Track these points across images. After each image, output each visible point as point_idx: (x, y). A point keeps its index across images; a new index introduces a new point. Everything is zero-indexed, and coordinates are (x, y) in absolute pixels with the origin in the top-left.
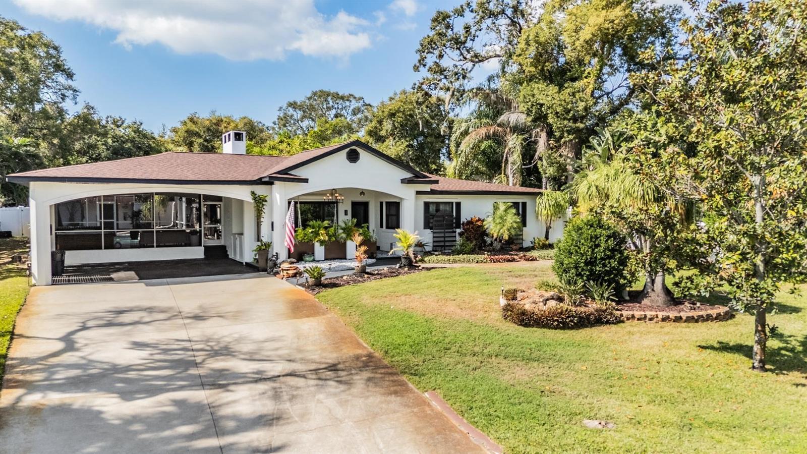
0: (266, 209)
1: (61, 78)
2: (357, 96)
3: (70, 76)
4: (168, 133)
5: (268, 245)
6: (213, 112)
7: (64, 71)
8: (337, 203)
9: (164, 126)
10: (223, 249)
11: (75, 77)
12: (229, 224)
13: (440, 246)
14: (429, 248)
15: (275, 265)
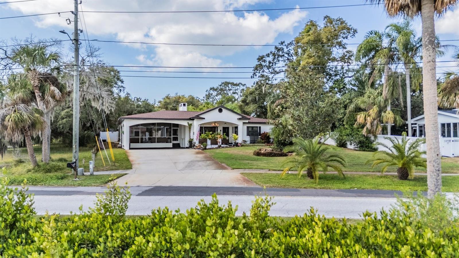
0: (192, 128)
1: (119, 83)
2: (243, 84)
3: (122, 82)
4: (157, 103)
5: (192, 140)
6: (177, 94)
7: (120, 80)
8: (217, 126)
9: (155, 100)
10: (179, 144)
11: (124, 83)
12: (181, 135)
13: (253, 142)
14: (248, 143)
15: (194, 146)
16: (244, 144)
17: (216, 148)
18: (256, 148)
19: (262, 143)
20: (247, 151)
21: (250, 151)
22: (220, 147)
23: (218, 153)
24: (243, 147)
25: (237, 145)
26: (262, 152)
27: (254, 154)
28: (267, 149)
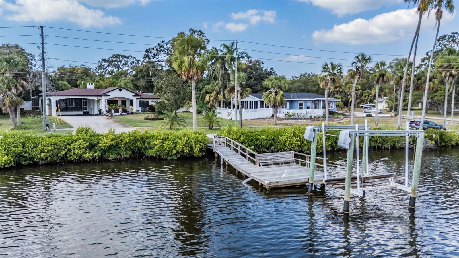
0: (100, 102)
2: (133, 57)
5: (101, 110)
8: (117, 101)
10: (89, 112)
12: (90, 106)
13: (143, 111)
14: (140, 111)
15: (103, 114)
16: (137, 113)
17: (119, 115)
18: (146, 115)
19: (150, 112)
20: (140, 117)
21: (142, 117)
22: (121, 114)
23: (121, 119)
24: (137, 115)
25: (132, 113)
26: (149, 118)
27: (144, 119)
28: (152, 115)
